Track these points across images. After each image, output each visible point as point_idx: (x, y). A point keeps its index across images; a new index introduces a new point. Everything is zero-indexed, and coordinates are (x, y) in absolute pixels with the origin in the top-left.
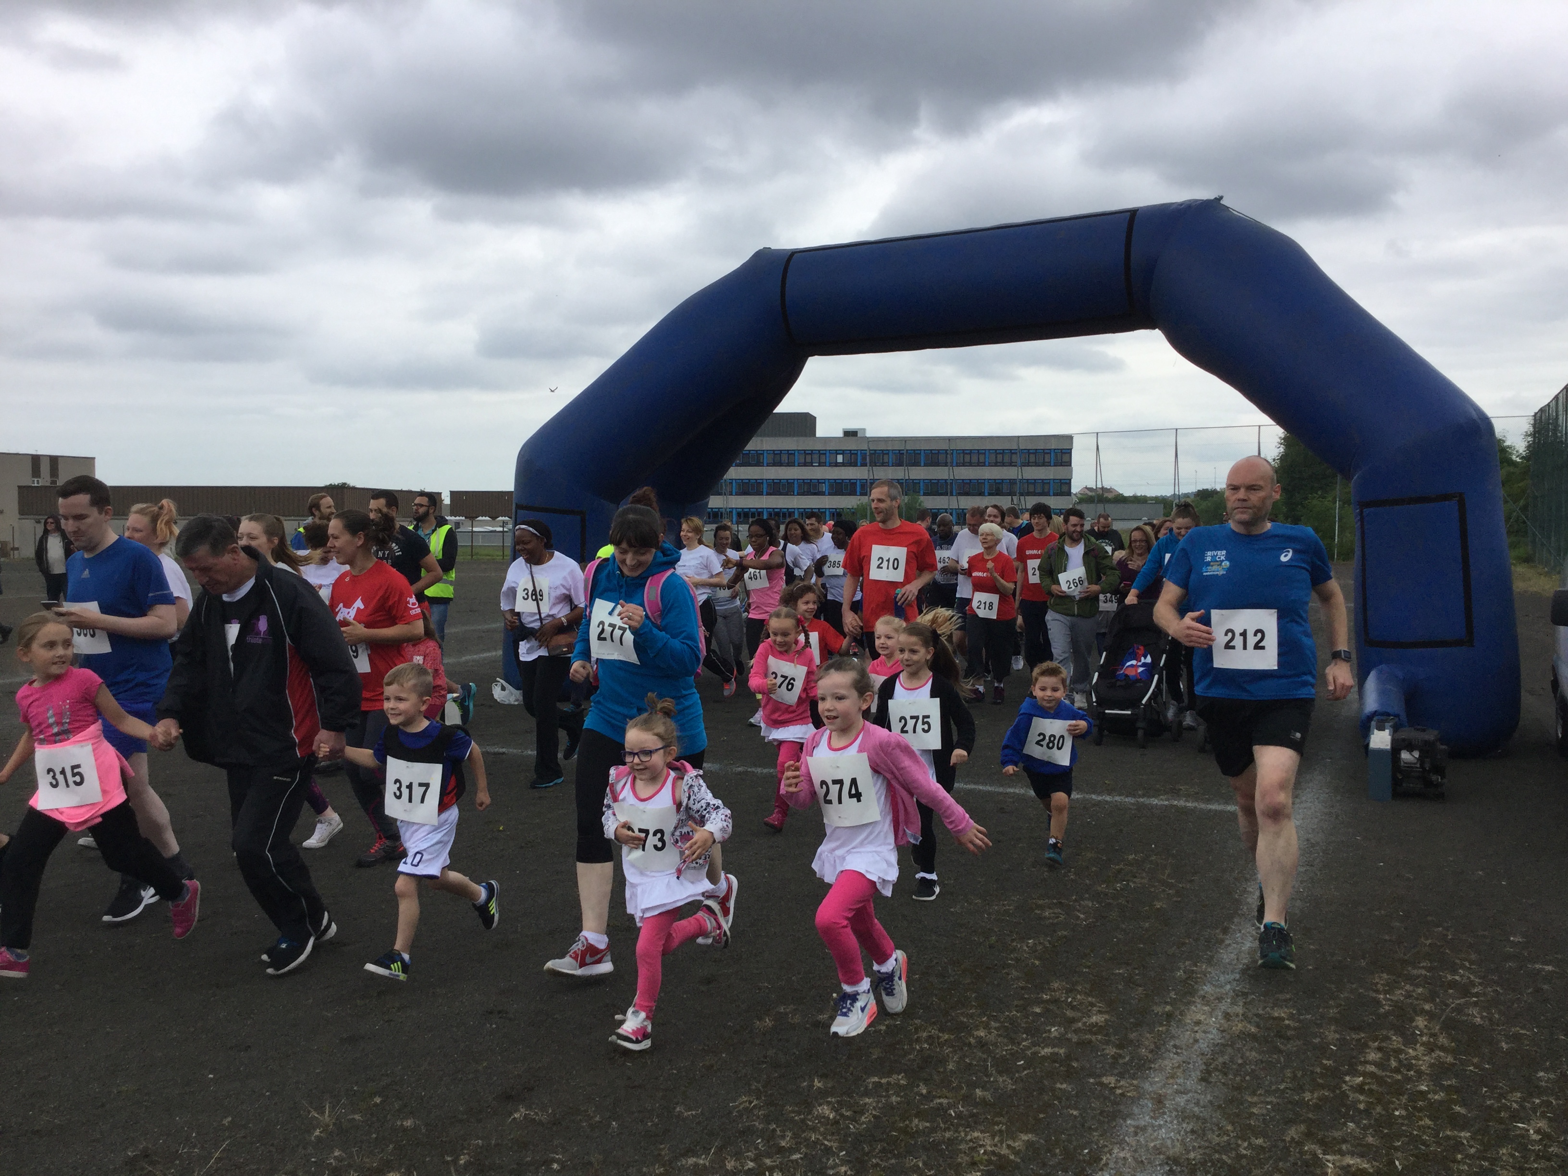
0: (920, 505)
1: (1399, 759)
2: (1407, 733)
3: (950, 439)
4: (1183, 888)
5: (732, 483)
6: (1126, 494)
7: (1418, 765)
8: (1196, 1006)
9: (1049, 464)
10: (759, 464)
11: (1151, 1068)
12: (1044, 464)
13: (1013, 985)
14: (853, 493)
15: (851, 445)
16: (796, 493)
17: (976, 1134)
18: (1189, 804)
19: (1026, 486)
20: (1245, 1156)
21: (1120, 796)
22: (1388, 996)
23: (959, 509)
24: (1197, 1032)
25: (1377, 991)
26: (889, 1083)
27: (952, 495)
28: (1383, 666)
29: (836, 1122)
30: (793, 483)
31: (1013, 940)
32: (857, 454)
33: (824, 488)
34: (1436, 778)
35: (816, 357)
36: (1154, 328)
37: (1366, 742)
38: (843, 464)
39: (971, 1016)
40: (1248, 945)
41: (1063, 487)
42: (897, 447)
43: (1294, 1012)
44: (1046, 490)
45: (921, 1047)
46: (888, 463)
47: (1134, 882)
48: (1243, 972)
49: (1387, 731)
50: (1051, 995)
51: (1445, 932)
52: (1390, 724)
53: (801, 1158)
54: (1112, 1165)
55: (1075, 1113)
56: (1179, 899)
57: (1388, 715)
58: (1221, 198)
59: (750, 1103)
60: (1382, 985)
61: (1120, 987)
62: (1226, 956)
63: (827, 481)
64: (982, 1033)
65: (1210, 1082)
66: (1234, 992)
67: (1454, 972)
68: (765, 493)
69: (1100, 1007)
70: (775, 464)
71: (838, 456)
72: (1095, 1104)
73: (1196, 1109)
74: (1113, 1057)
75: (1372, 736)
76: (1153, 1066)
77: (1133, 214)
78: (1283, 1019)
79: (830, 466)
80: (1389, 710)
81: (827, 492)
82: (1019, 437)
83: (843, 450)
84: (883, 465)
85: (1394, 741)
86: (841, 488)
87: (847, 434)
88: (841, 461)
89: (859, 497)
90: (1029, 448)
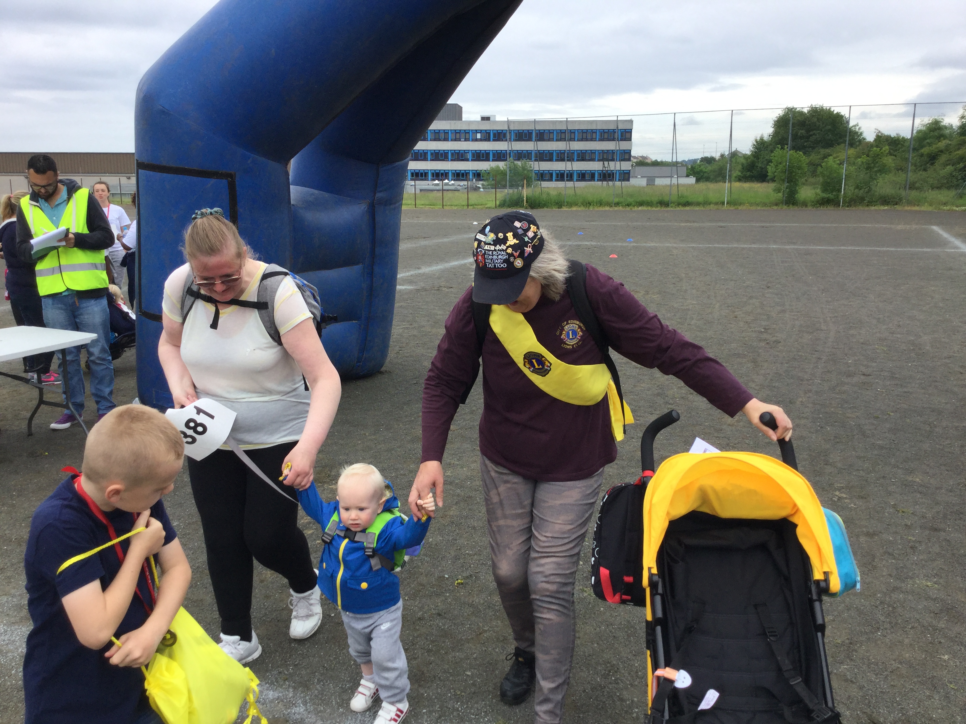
0: (531, 168)
3: (552, 123)
9: (617, 140)
12: (613, 140)
14: (487, 159)
15: (486, 126)
16: (450, 159)
19: (602, 154)
27: (568, 160)
30: (448, 152)
32: (489, 133)
33: (469, 156)
38: (481, 140)
41: (626, 155)
42: (516, 128)
44: (614, 157)
63: (470, 151)
68: (429, 159)
71: (478, 134)
79: (472, 141)
81: (470, 160)
83: (481, 130)
86: (480, 156)
87: (483, 119)
88: (480, 138)
89: (490, 163)
90: (604, 129)
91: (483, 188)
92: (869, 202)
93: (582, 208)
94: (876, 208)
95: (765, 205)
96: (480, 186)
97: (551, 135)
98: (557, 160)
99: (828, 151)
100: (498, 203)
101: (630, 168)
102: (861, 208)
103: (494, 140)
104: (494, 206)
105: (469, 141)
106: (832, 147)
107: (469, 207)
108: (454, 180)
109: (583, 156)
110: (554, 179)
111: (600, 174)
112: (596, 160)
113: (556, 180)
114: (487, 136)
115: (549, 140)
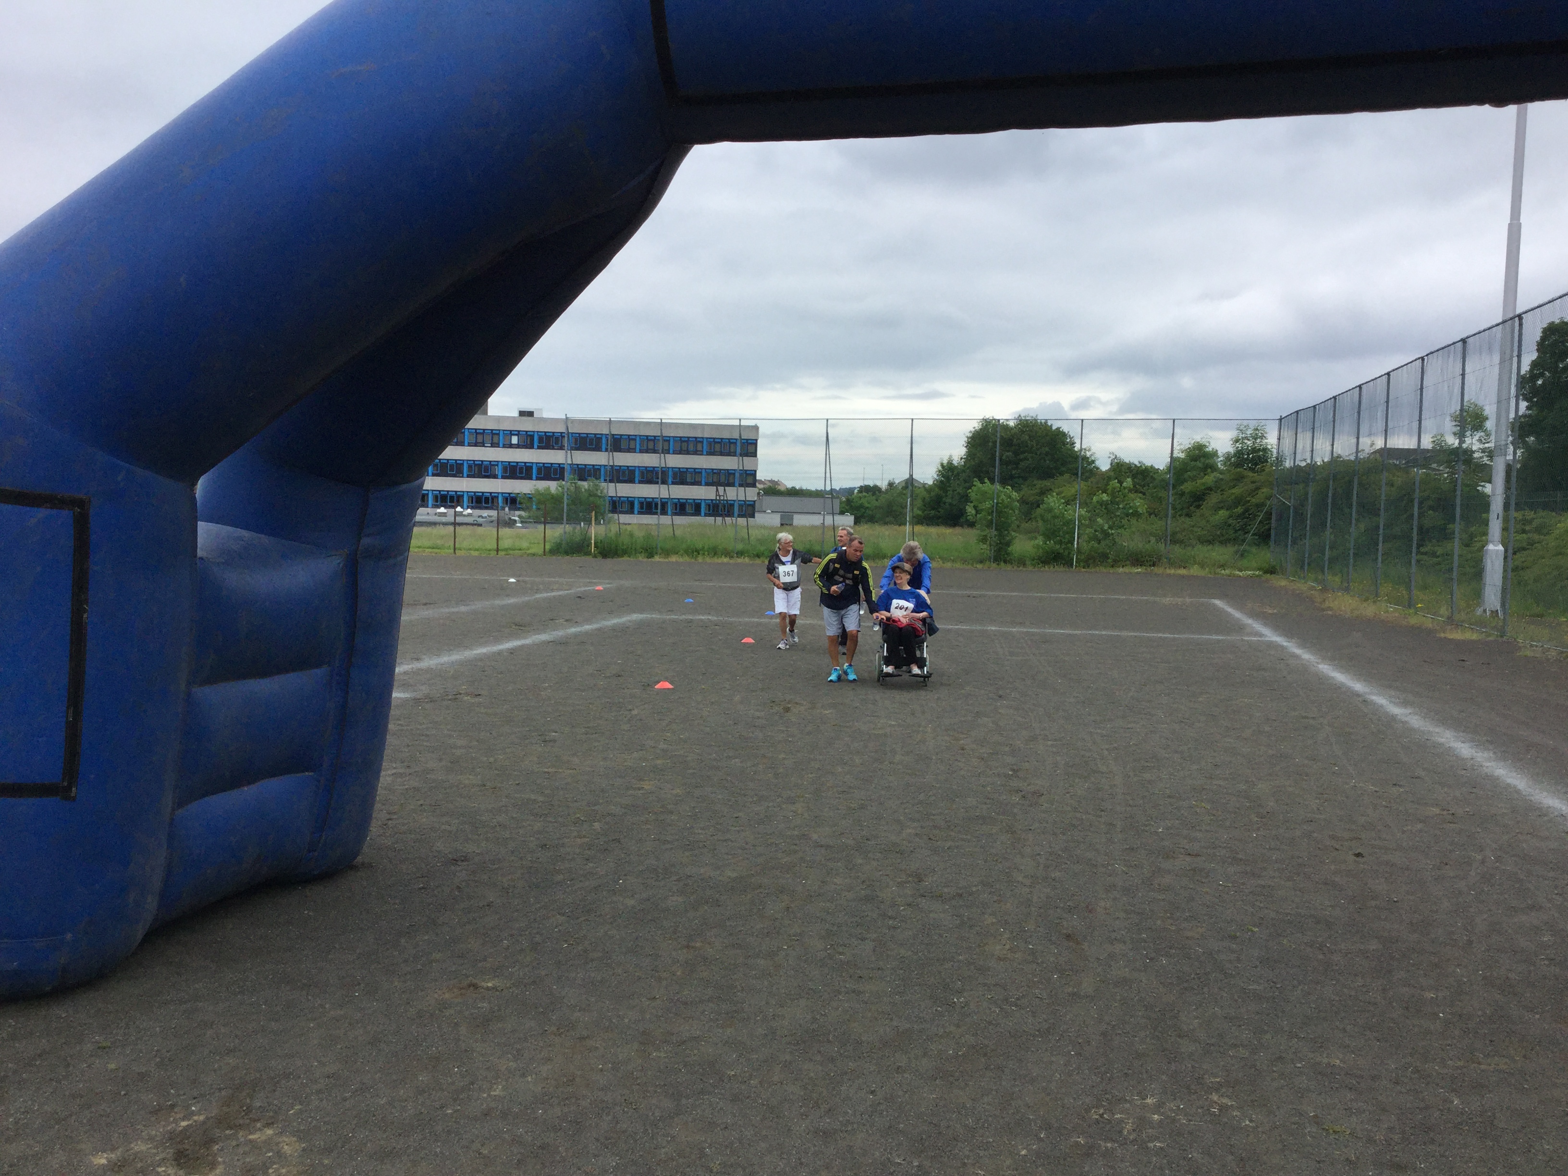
9: (734, 454)
12: (729, 454)
14: (529, 477)
15: (527, 425)
16: (465, 475)
27: (634, 482)
30: (463, 464)
32: (532, 437)
33: (499, 471)
38: (518, 446)
41: (749, 478)
44: (731, 481)
63: (500, 464)
71: (513, 437)
79: (504, 447)
81: (500, 476)
82: (707, 425)
83: (519, 431)
86: (514, 471)
87: (522, 413)
88: (516, 443)
89: (534, 482)
90: (714, 437)
91: (522, 522)
92: (1115, 561)
93: (686, 559)
94: (1127, 570)
95: (964, 561)
96: (517, 518)
97: (632, 442)
98: (641, 482)
99: (1047, 483)
100: (548, 547)
101: (756, 499)
102: (1103, 569)
103: (539, 448)
104: (541, 551)
105: (499, 447)
106: (1053, 478)
107: (499, 552)
108: (472, 508)
109: (682, 477)
110: (636, 512)
111: (709, 505)
112: (703, 483)
113: (640, 513)
114: (528, 440)
115: (630, 450)
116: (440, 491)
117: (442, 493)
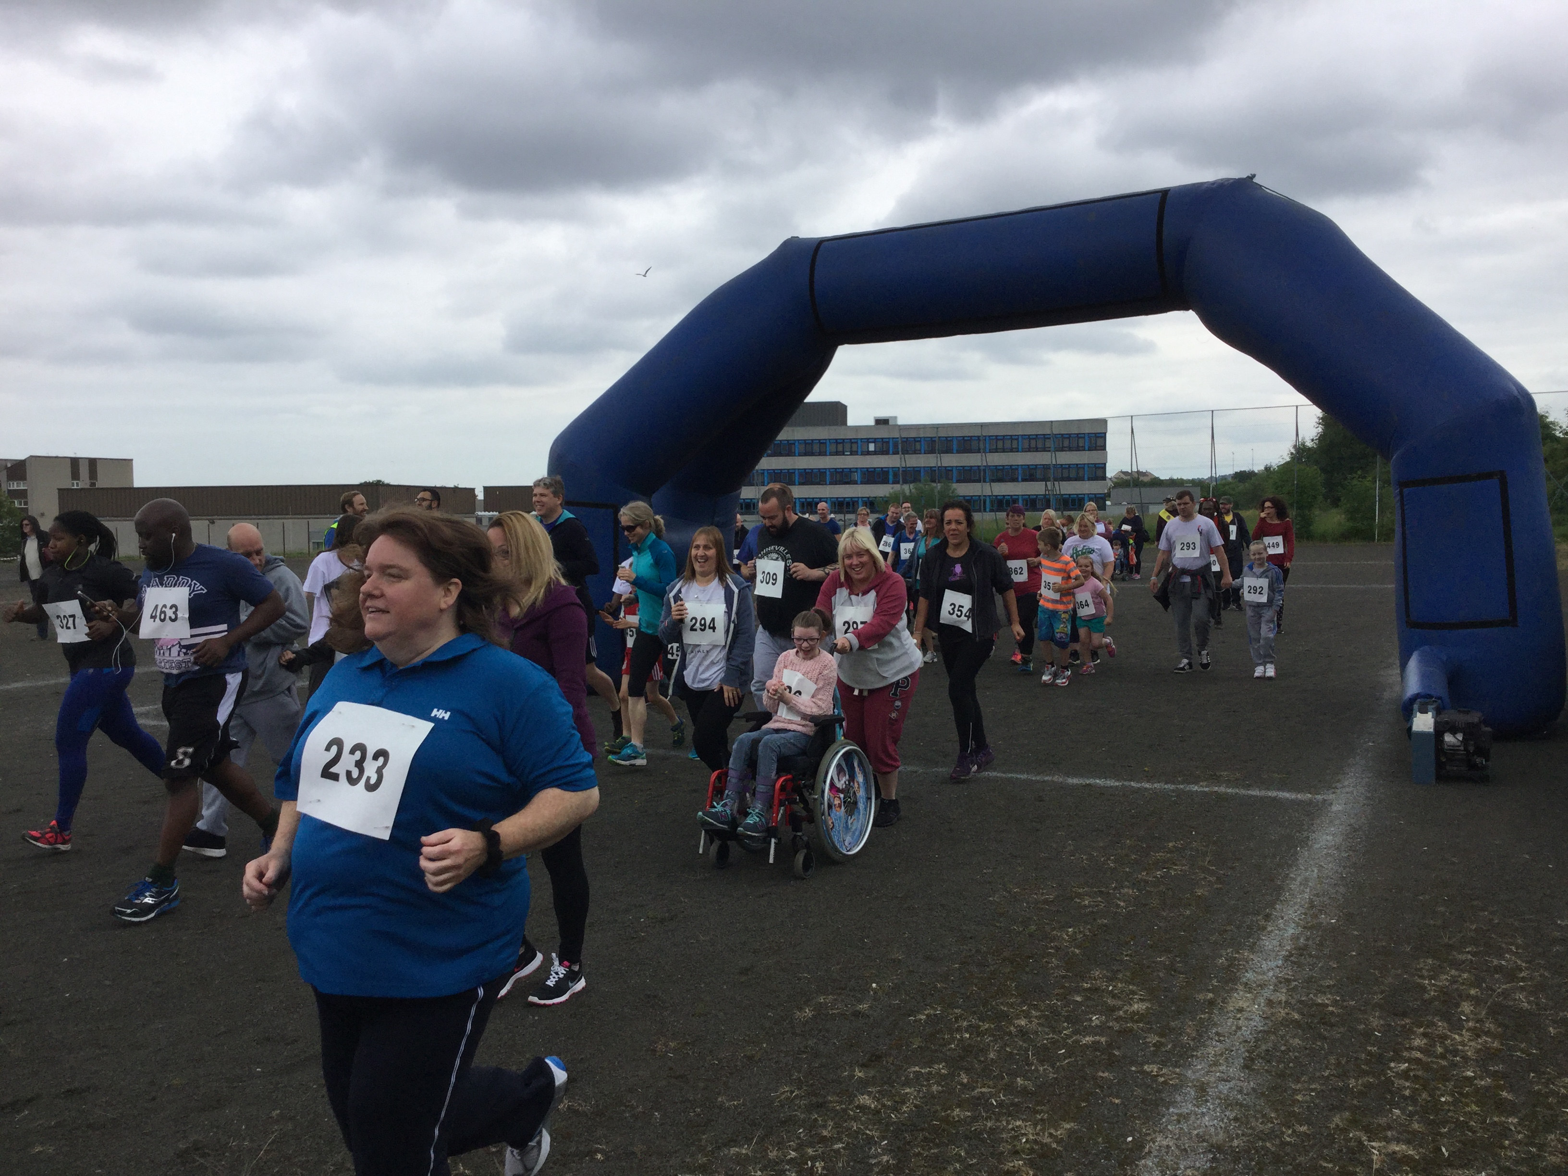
0: (953, 492)
1: (1443, 741)
2: (1450, 716)
3: (982, 426)
4: (1224, 875)
5: (763, 473)
6: (1162, 478)
7: (1462, 748)
8: (1238, 994)
9: (1084, 449)
10: (790, 454)
11: (1193, 1056)
12: (1078, 449)
13: (1053, 973)
14: (885, 481)
15: (883, 433)
16: (828, 482)
17: (1018, 1123)
18: (1230, 790)
19: (1060, 470)
20: (1289, 1143)
21: (1159, 782)
22: (1433, 981)
23: (992, 495)
24: (1239, 1019)
25: (1422, 977)
26: (930, 1073)
27: (985, 481)
28: (1426, 648)
29: (878, 1112)
30: (826, 472)
31: (1053, 929)
32: (888, 442)
33: (857, 476)
34: (1478, 760)
35: (846, 346)
36: (1187, 309)
37: (1409, 726)
38: (875, 453)
39: (1011, 1005)
40: (1291, 931)
41: (1098, 471)
42: (929, 434)
43: (1338, 998)
44: (1081, 475)
45: (962, 1037)
46: (920, 450)
47: (1175, 870)
48: (1286, 959)
49: (1430, 714)
50: (1092, 983)
51: (1491, 917)
52: (1433, 706)
53: (843, 1148)
54: (1155, 1153)
55: (1117, 1101)
56: (1221, 886)
57: (1430, 696)
58: (1254, 176)
59: (792, 1092)
60: (1428, 970)
61: (1161, 975)
62: (1268, 943)
63: (859, 471)
64: (1023, 1022)
65: (1254, 1070)
66: (1277, 977)
67: (1501, 956)
68: (797, 483)
69: (1142, 995)
70: (806, 454)
71: (870, 445)
72: (1138, 1092)
73: (1239, 1096)
74: (1155, 1045)
75: (1415, 719)
76: (1195, 1053)
77: (1164, 194)
78: (1327, 1006)
79: (862, 455)
80: (1432, 693)
81: (859, 482)
82: (1052, 422)
83: (875, 439)
84: (915, 453)
85: (1436, 724)
86: (873, 476)
87: (878, 422)
88: (873, 450)
89: (892, 486)
90: (1063, 432)
97: (982, 443)
98: (991, 480)
101: (1106, 491)
105: (857, 455)
108: (835, 513)
109: (1031, 474)
110: (988, 510)
113: (992, 510)
116: (806, 498)
117: (808, 500)
